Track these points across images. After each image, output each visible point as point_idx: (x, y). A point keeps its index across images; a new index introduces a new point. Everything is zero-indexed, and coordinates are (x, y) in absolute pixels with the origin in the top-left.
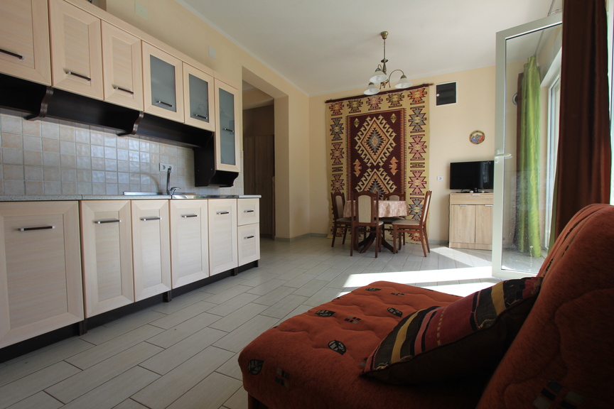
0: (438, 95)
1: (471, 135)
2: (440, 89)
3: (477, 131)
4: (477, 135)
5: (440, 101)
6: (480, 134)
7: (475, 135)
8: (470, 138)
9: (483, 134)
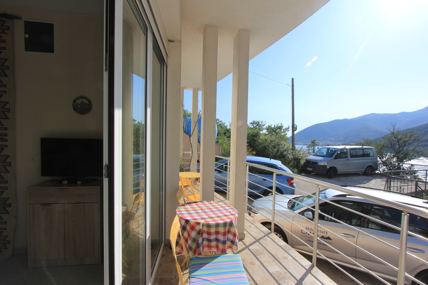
0: (27, 36)
1: (74, 101)
2: (30, 27)
3: (82, 97)
4: (82, 102)
5: (31, 46)
6: (86, 101)
7: (79, 101)
8: (73, 105)
9: (89, 101)
